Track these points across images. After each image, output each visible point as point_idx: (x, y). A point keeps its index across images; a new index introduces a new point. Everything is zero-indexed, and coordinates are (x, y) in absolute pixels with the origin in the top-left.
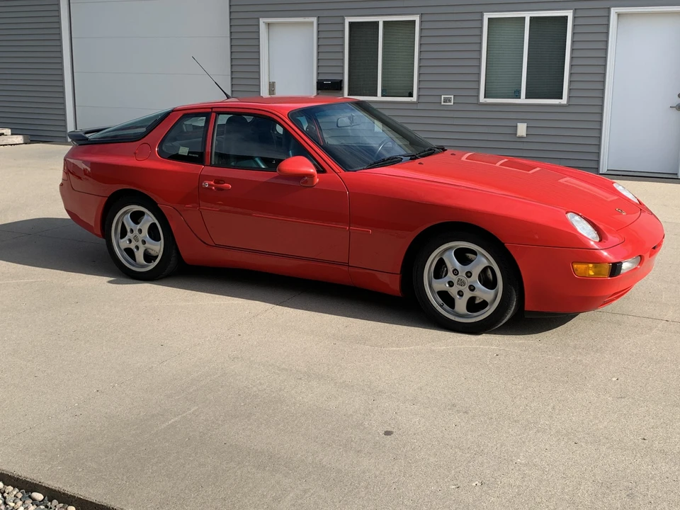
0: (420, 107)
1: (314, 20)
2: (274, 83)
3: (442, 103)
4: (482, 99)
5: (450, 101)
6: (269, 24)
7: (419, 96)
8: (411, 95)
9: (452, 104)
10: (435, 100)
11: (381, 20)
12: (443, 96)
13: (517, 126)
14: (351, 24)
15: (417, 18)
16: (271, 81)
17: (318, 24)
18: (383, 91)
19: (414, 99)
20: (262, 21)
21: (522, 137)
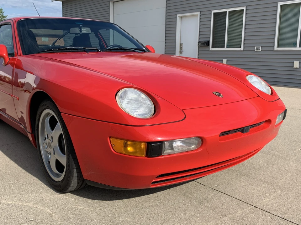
0: (244, 53)
1: (199, 13)
2: (182, 44)
3: (256, 51)
4: (276, 48)
5: (259, 49)
6: (181, 17)
7: (244, 47)
8: (241, 47)
9: (260, 51)
10: (252, 49)
11: (227, 11)
12: (256, 47)
13: (294, 62)
14: (214, 14)
15: (244, 8)
16: (181, 43)
17: (200, 15)
18: (227, 45)
19: (242, 49)
20: (178, 15)
21: (296, 68)
